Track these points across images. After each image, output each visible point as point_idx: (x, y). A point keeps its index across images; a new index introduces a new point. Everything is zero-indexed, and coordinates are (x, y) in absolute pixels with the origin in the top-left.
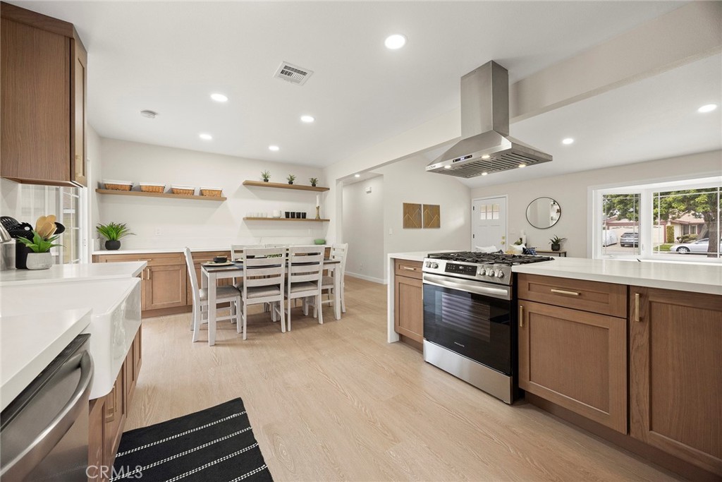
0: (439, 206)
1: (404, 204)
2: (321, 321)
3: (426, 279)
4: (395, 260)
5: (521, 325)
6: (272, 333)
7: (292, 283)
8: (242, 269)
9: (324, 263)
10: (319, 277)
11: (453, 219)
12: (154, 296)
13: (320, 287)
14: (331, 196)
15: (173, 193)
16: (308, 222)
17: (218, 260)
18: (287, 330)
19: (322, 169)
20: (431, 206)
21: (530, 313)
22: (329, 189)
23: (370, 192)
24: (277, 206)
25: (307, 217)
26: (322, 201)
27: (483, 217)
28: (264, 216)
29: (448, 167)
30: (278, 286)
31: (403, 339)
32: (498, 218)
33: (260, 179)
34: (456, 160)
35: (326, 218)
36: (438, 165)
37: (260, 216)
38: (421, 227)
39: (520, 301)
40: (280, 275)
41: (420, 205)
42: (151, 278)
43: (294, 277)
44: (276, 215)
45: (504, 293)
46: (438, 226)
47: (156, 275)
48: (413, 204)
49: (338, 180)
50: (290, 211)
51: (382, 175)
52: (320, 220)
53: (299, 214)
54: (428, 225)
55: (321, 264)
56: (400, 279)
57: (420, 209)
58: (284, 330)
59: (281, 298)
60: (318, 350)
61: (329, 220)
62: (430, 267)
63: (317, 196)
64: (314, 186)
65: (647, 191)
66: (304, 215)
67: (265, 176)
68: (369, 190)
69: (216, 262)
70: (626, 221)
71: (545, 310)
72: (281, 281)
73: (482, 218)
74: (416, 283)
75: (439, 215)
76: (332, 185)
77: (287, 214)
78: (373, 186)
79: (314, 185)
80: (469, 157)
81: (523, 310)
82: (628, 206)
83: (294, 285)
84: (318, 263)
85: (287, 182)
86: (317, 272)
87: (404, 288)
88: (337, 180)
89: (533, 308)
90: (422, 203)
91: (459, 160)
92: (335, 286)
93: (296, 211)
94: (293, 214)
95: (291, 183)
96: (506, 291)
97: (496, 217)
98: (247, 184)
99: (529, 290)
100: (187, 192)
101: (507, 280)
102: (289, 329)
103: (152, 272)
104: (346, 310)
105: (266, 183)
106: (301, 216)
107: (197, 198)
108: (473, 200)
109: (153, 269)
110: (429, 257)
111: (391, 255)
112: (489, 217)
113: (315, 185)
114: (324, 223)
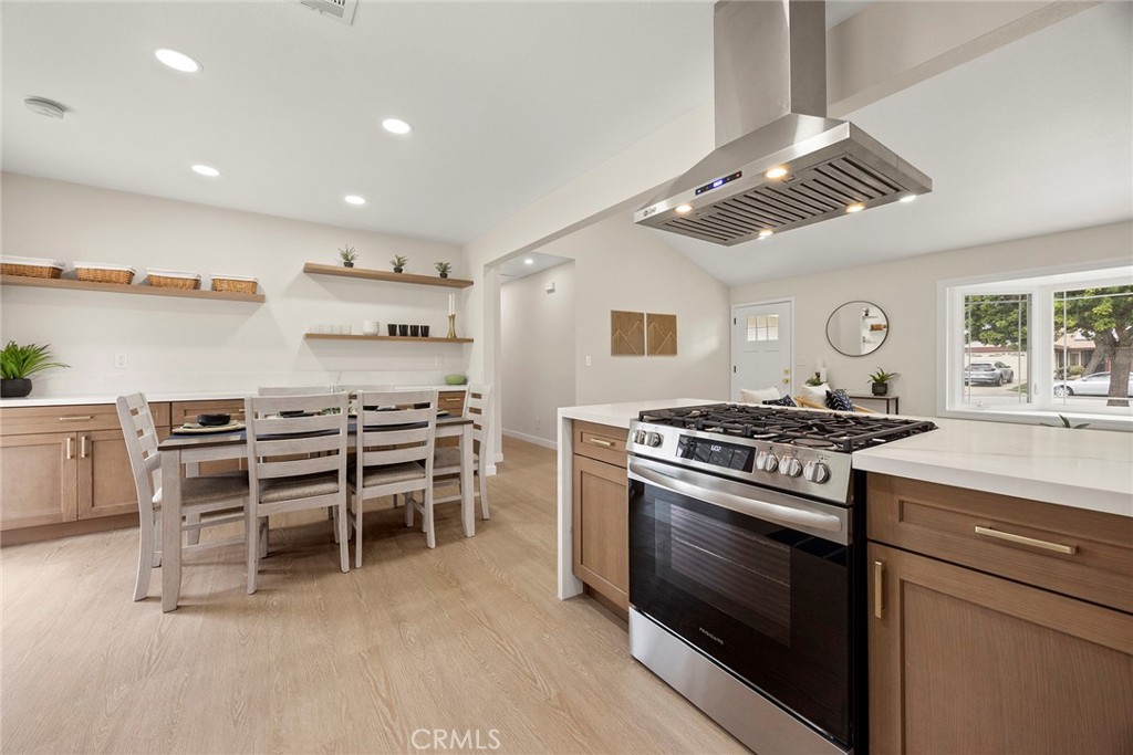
0: (675, 317)
1: (613, 312)
2: (432, 543)
3: (634, 469)
4: (573, 422)
5: (878, 613)
6: (319, 573)
7: (365, 468)
8: (243, 442)
9: (438, 425)
10: (427, 453)
11: (699, 340)
12: (98, 491)
13: (430, 470)
14: (477, 295)
15: (151, 285)
16: (434, 344)
17: (208, 420)
18: (352, 565)
19: (460, 248)
20: (660, 316)
21: (903, 582)
22: (472, 283)
23: (552, 291)
24: (371, 314)
25: (432, 333)
26: (460, 304)
27: (751, 337)
28: (346, 332)
29: (684, 209)
30: (332, 476)
31: (588, 593)
32: (776, 338)
33: (336, 262)
34: (703, 189)
35: (467, 337)
36: (661, 207)
37: (337, 332)
38: (643, 354)
39: (873, 549)
40: (337, 452)
41: (642, 315)
42: (91, 454)
43: (369, 455)
44: (368, 329)
45: (829, 523)
46: (673, 352)
47: (100, 448)
48: (629, 313)
49: (489, 266)
50: (398, 322)
51: (574, 260)
52: (457, 341)
53: (415, 330)
54: (654, 351)
55: (432, 425)
56: (584, 464)
57: (642, 321)
58: (345, 565)
59: (340, 500)
60: (399, 621)
61: (472, 341)
62: (642, 442)
63: (451, 296)
64: (444, 278)
65: (1042, 289)
66: (425, 331)
67: (345, 256)
68: (550, 288)
69: (203, 424)
70: (978, 344)
71: (952, 580)
72: (339, 463)
73: (749, 339)
74: (613, 474)
75: (675, 333)
76: (478, 276)
77: (392, 329)
78: (558, 280)
79: (444, 275)
80: (733, 177)
81: (885, 573)
82: (982, 321)
83: (370, 471)
84: (425, 425)
85: (391, 269)
86: (423, 443)
87: (591, 484)
88: (486, 266)
89: (911, 569)
90: (646, 311)
91: (711, 186)
92: (463, 469)
93: (409, 322)
94: (404, 329)
95: (398, 270)
96: (835, 518)
97: (774, 336)
98: (311, 270)
99: (901, 519)
100: (181, 283)
101: (839, 490)
102: (359, 563)
103: (91, 443)
104: (491, 512)
105: (348, 269)
106: (420, 332)
107: (205, 295)
108: (733, 307)
109: (95, 437)
110: (641, 419)
111: (563, 412)
112: (762, 337)
113: (446, 276)
114: (465, 344)
